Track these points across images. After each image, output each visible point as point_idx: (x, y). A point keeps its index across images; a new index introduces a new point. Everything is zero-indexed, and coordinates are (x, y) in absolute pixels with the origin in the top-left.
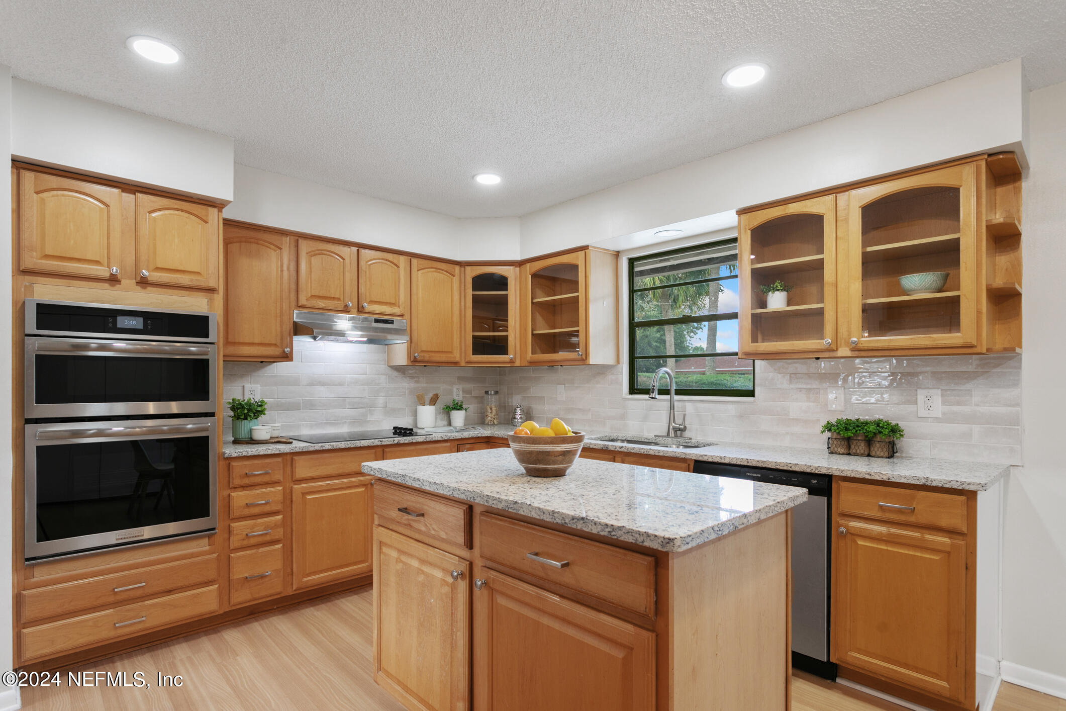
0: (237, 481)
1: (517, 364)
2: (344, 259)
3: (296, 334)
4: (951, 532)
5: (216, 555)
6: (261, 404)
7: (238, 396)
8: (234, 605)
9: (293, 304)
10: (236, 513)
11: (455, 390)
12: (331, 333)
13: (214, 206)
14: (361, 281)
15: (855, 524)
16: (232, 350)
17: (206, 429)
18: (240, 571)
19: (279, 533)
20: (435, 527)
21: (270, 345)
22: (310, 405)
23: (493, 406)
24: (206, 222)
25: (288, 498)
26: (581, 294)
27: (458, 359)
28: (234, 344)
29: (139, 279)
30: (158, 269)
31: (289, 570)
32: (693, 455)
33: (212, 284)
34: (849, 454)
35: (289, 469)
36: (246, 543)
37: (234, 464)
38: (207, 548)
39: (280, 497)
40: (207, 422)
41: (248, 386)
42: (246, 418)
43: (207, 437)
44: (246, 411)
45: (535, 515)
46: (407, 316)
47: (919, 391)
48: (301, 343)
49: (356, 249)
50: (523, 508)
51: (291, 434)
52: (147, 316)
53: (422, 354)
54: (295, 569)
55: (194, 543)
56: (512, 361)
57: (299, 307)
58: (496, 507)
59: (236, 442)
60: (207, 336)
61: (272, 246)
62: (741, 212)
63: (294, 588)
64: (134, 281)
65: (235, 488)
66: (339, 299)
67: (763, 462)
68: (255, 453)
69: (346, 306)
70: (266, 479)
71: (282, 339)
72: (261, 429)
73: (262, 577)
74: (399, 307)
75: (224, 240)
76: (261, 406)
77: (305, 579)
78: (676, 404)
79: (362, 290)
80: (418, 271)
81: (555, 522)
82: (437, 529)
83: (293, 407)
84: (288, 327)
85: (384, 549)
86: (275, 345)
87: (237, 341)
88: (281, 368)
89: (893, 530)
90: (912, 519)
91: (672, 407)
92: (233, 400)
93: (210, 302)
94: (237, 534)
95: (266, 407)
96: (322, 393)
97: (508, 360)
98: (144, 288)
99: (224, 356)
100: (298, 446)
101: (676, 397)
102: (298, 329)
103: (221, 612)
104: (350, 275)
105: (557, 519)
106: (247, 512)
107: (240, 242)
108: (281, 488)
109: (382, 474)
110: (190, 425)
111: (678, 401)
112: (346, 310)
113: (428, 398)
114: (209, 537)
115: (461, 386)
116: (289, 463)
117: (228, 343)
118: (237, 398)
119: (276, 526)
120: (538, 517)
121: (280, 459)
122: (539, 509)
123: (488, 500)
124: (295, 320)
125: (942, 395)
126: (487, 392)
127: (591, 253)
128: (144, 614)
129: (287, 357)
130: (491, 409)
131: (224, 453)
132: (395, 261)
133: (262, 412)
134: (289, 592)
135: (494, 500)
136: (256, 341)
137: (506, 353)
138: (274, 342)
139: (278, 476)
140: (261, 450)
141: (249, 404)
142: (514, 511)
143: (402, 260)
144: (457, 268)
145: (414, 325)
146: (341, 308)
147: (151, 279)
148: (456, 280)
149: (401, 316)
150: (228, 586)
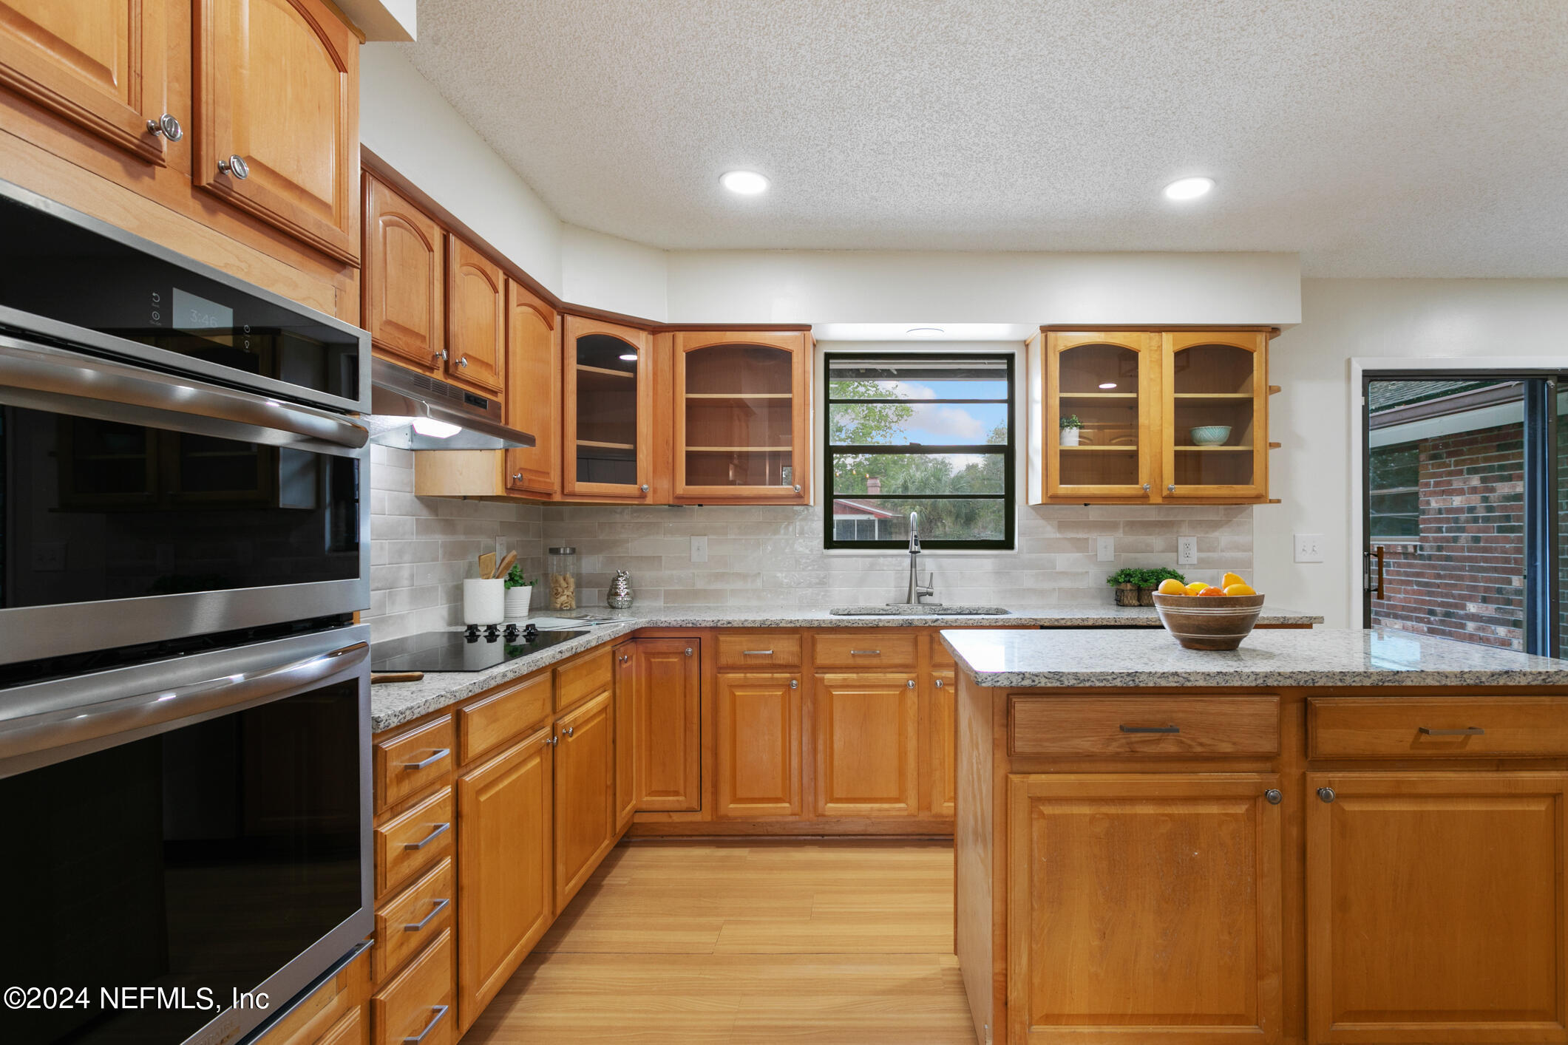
0: (393, 794)
20: (1204, 740)
26: (796, 396)
32: (1046, 621)
34: (1141, 605)
36: (404, 951)
37: (387, 746)
45: (1432, 682)
50: (1410, 677)
54: (466, 978)
58: (1359, 684)
65: (391, 810)
81: (1465, 684)
82: (1208, 743)
91: (914, 565)
94: (391, 936)
97: (635, 493)
105: (1468, 681)
109: (1061, 681)
120: (1438, 684)
122: (1438, 673)
123: (1344, 678)
126: (555, 551)
135: (1354, 677)
137: (631, 480)
142: (1394, 684)
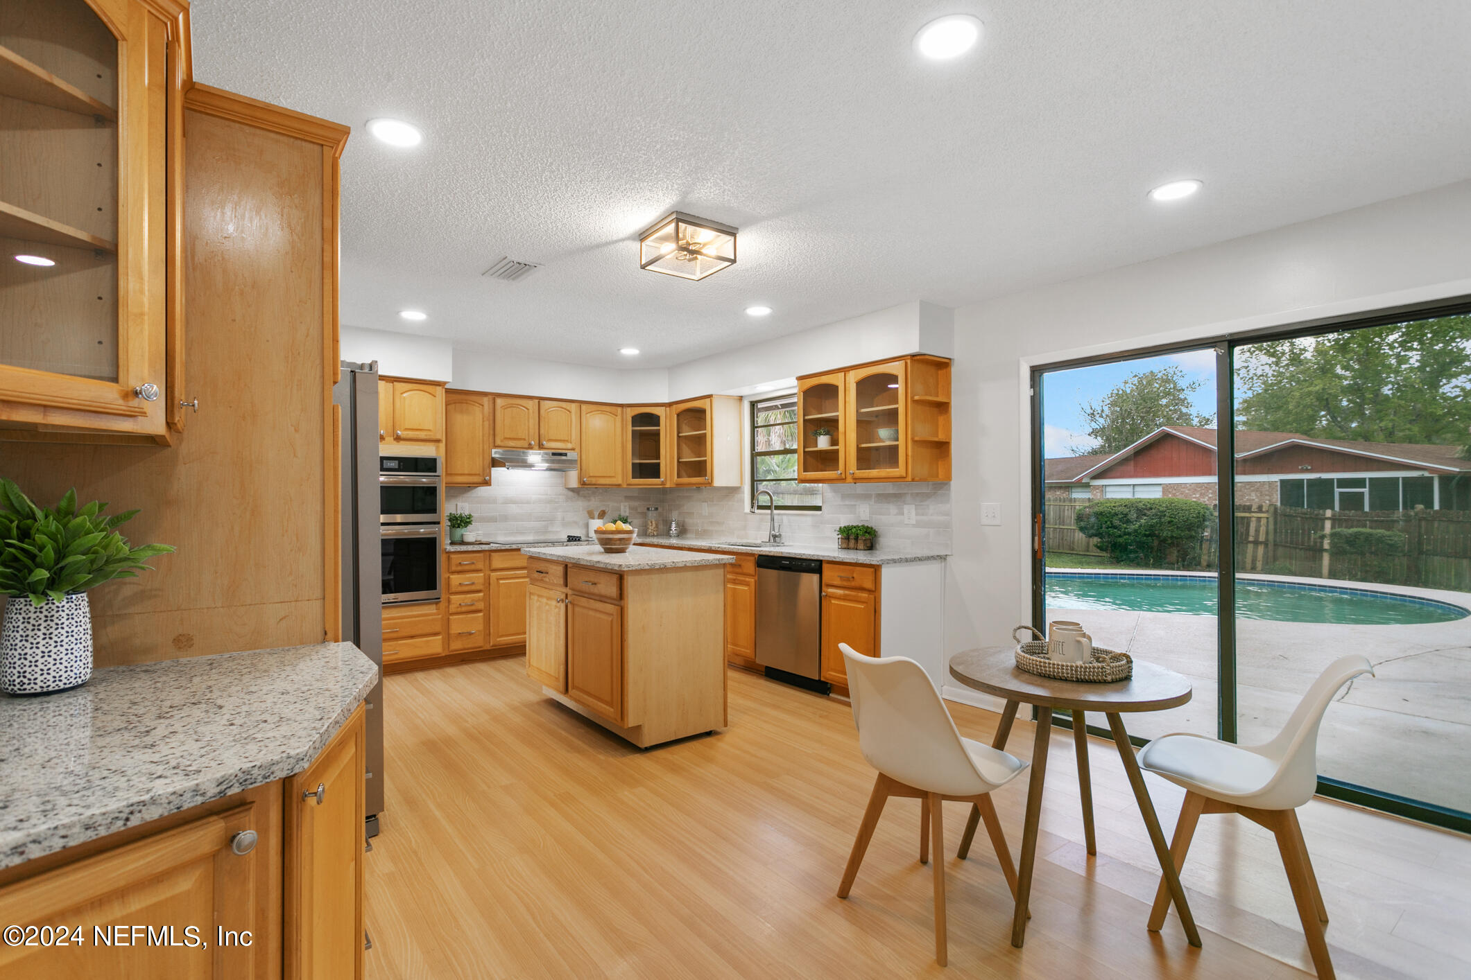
0: (454, 568)
1: (668, 485)
2: (528, 409)
3: (493, 466)
4: (869, 591)
5: (440, 616)
6: (470, 517)
7: (453, 512)
8: (452, 651)
9: (492, 445)
10: (453, 590)
11: (622, 507)
12: (525, 465)
13: (440, 385)
14: (542, 424)
15: (831, 590)
16: (450, 479)
17: (435, 533)
18: (455, 629)
19: (481, 605)
21: (475, 475)
22: (505, 518)
23: (653, 520)
24: (435, 396)
25: (488, 582)
26: (708, 431)
27: (620, 482)
28: (451, 474)
29: (395, 437)
30: (406, 429)
31: (488, 632)
33: (438, 437)
34: (848, 548)
35: (487, 562)
36: (459, 610)
37: (453, 556)
38: (435, 611)
39: (482, 581)
40: (435, 528)
41: (460, 504)
42: (459, 527)
43: (435, 538)
44: (459, 522)
46: (578, 450)
47: (905, 506)
48: (498, 473)
49: (538, 401)
51: (490, 540)
52: (400, 460)
53: (589, 479)
54: (491, 631)
55: (426, 607)
56: (663, 483)
57: (496, 447)
59: (452, 543)
60: (436, 472)
61: (477, 405)
62: (800, 378)
63: (491, 644)
64: (392, 438)
65: (453, 573)
66: (524, 439)
67: (789, 553)
68: (466, 550)
69: (530, 444)
70: (473, 567)
71: (484, 470)
72: (470, 534)
73: (470, 634)
74: (571, 443)
75: (446, 402)
76: (469, 518)
77: (498, 639)
78: (776, 517)
79: (542, 432)
80: (587, 414)
83: (493, 520)
84: (488, 461)
85: (532, 597)
86: (479, 475)
87: (453, 472)
88: (482, 491)
89: (847, 592)
90: (853, 584)
91: (773, 519)
92: (450, 514)
93: (437, 448)
94: (453, 604)
95: (472, 519)
96: (514, 509)
97: (660, 483)
98: (398, 442)
99: (446, 483)
100: (493, 546)
101: (776, 512)
102: (495, 463)
103: (444, 655)
104: (533, 422)
106: (460, 589)
107: (455, 403)
108: (482, 574)
110: (422, 530)
111: (779, 514)
112: (530, 447)
113: (596, 514)
114: (437, 603)
115: (627, 504)
116: (488, 558)
117: (447, 474)
118: (453, 513)
119: (479, 600)
121: (481, 555)
124: (493, 456)
125: (916, 509)
126: (648, 509)
127: (715, 400)
128: (397, 649)
129: (487, 483)
130: (652, 522)
131: (446, 549)
132: (568, 408)
133: (470, 523)
134: (488, 647)
136: (466, 472)
137: (658, 476)
138: (478, 473)
139: (480, 566)
140: (470, 548)
141: (461, 516)
143: (573, 407)
144: (619, 409)
145: (584, 457)
146: (526, 446)
147: (402, 436)
148: (619, 419)
149: (573, 449)
150: (448, 638)
